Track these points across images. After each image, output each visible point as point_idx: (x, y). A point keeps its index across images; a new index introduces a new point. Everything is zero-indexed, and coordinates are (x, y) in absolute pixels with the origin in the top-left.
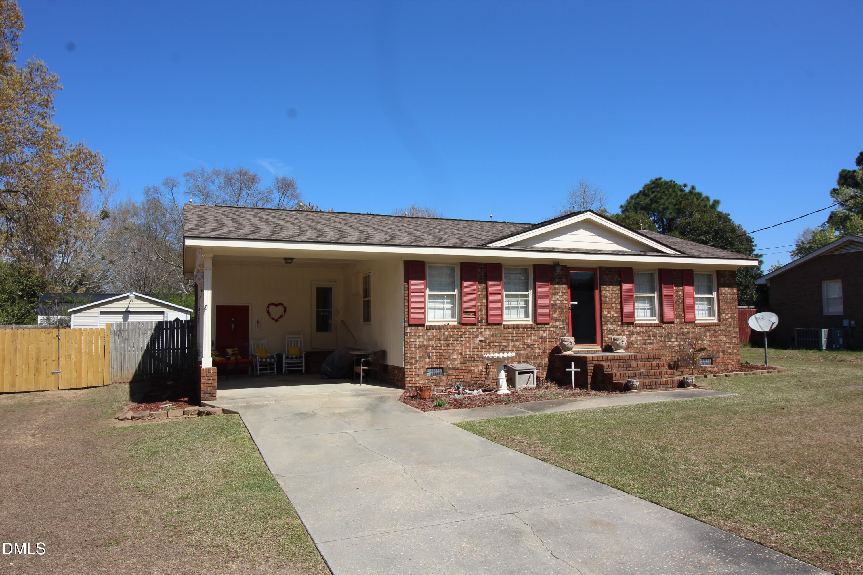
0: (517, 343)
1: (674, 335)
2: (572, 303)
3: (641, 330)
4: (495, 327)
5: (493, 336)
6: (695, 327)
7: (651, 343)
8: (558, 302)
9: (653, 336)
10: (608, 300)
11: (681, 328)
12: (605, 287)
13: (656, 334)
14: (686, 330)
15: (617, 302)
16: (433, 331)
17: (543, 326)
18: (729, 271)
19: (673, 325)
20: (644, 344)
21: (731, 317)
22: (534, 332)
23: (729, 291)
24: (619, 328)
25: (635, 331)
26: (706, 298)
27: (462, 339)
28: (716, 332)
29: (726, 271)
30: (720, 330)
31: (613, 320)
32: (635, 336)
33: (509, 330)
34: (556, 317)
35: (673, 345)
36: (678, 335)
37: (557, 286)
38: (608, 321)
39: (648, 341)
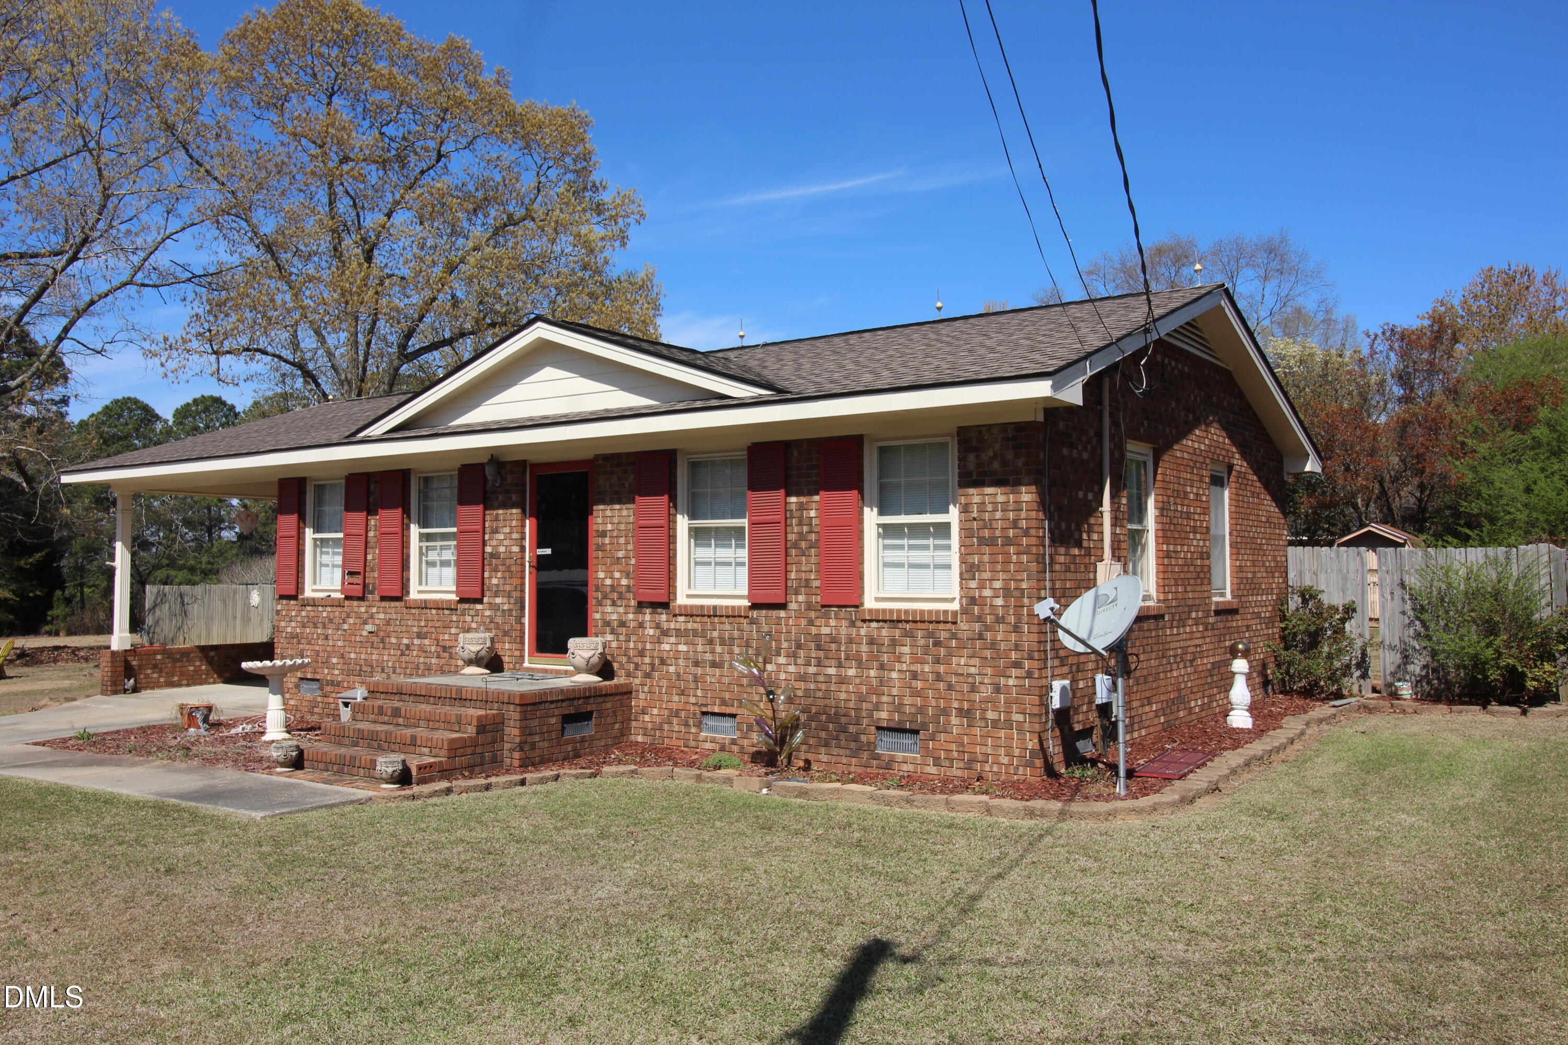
0: (427, 642)
1: (785, 645)
2: (541, 552)
3: (690, 626)
4: (393, 604)
5: (388, 623)
6: (859, 624)
7: (714, 665)
8: (502, 549)
9: (723, 643)
10: (607, 540)
11: (811, 623)
12: (601, 507)
13: (732, 639)
14: (825, 630)
15: (630, 547)
16: (309, 608)
17: (472, 606)
18: (1004, 427)
19: (782, 614)
20: (696, 664)
21: (1007, 592)
22: (454, 618)
23: (1001, 498)
24: (631, 616)
25: (672, 625)
26: (933, 524)
27: (346, 627)
28: (937, 644)
29: (989, 427)
30: (954, 636)
31: (616, 594)
32: (673, 640)
33: (413, 611)
34: (497, 585)
35: (783, 676)
36: (799, 646)
37: (500, 512)
38: (605, 597)
39: (708, 657)
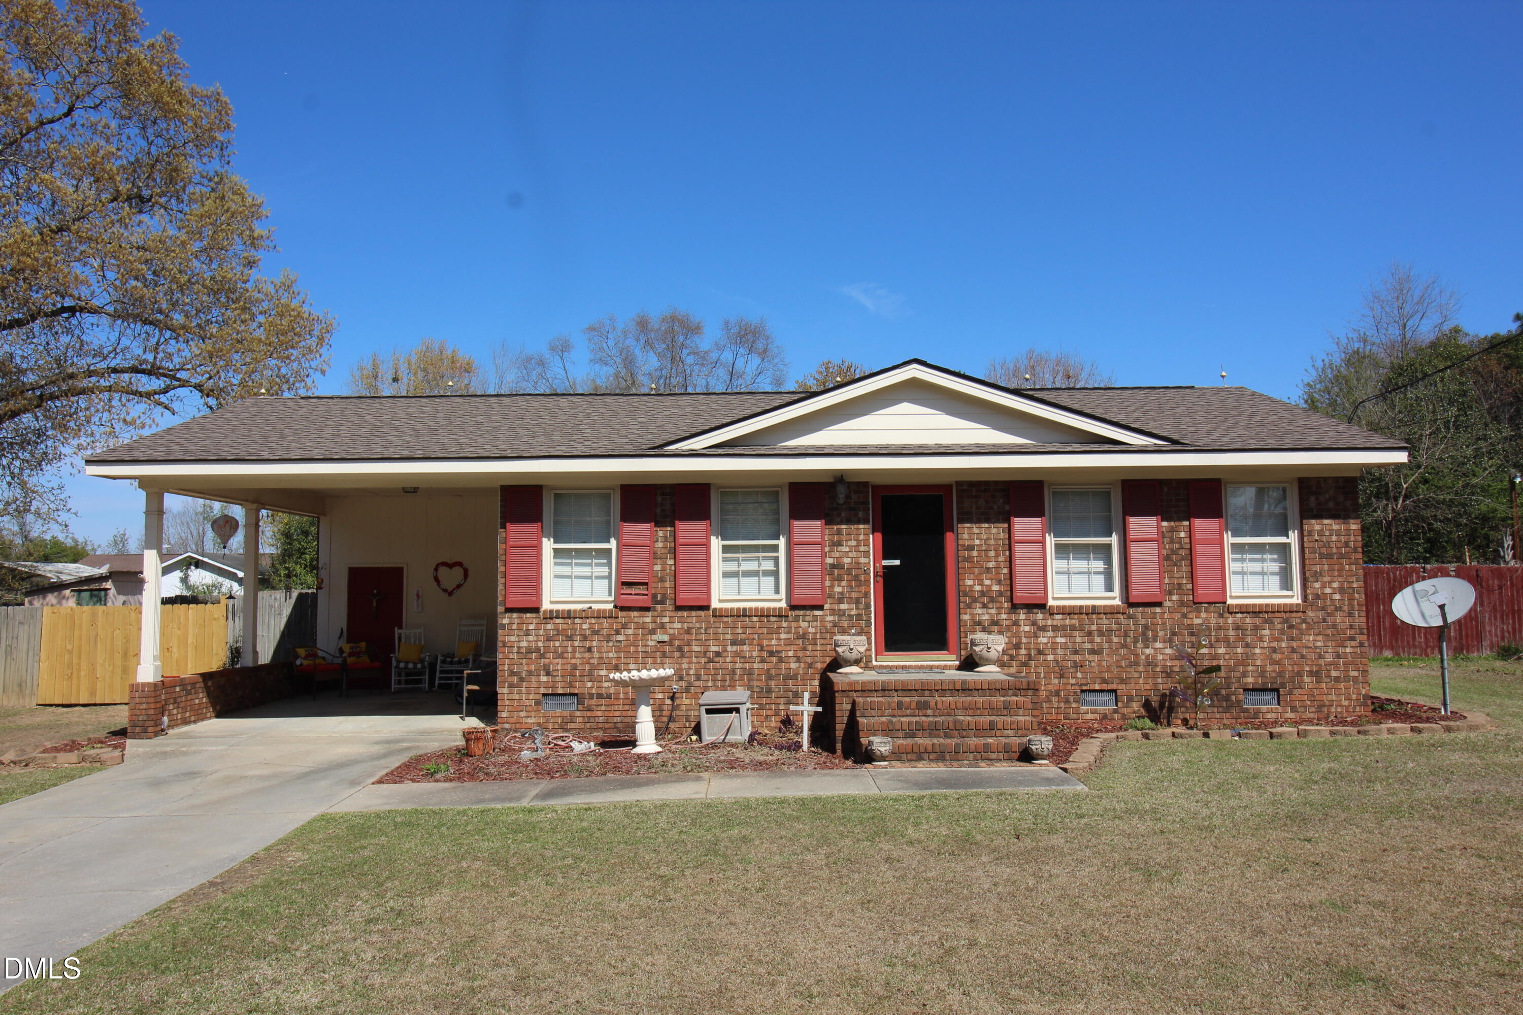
0: (746, 648)
1: (1161, 633)
2: (886, 563)
3: (1067, 622)
4: (694, 613)
5: (688, 631)
6: (1226, 615)
7: (1093, 652)
8: (847, 560)
9: (1101, 633)
10: (975, 553)
11: (1184, 616)
12: (968, 525)
13: (1110, 631)
14: (1197, 621)
15: (1001, 559)
16: (557, 621)
17: (808, 612)
18: (1336, 479)
19: (1158, 610)
20: (1076, 652)
21: (1341, 590)
22: (785, 624)
23: (1335, 527)
24: (1004, 616)
25: (1049, 622)
26: (1269, 544)
27: (620, 638)
28: (1291, 627)
29: (1325, 479)
30: (1304, 621)
31: (987, 595)
32: (1050, 634)
33: (725, 619)
34: (842, 593)
35: (1160, 657)
36: (1174, 634)
37: (843, 527)
38: (975, 600)
39: (1087, 646)
